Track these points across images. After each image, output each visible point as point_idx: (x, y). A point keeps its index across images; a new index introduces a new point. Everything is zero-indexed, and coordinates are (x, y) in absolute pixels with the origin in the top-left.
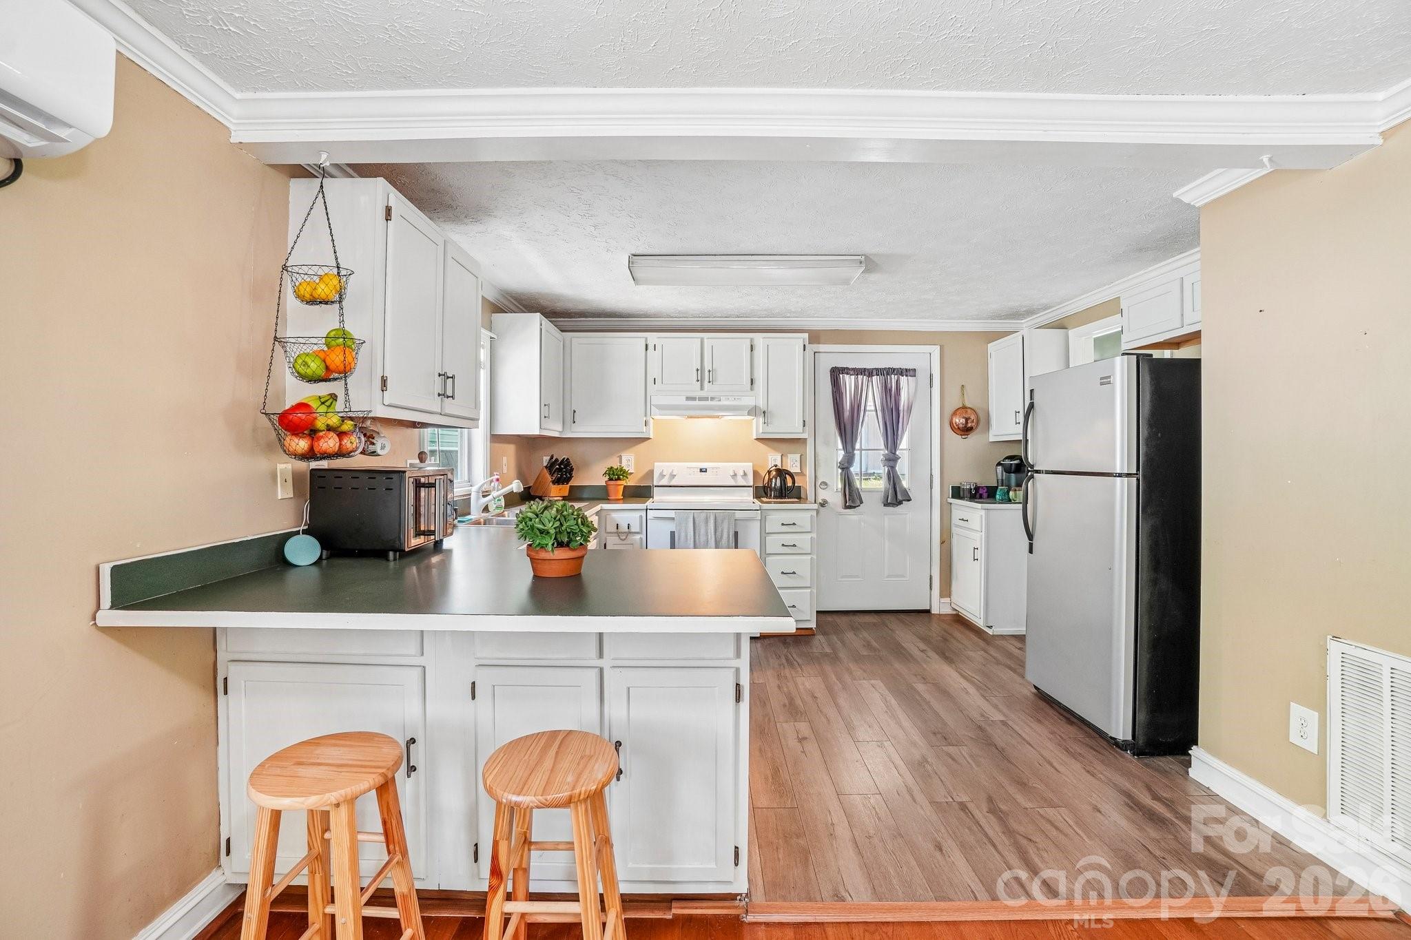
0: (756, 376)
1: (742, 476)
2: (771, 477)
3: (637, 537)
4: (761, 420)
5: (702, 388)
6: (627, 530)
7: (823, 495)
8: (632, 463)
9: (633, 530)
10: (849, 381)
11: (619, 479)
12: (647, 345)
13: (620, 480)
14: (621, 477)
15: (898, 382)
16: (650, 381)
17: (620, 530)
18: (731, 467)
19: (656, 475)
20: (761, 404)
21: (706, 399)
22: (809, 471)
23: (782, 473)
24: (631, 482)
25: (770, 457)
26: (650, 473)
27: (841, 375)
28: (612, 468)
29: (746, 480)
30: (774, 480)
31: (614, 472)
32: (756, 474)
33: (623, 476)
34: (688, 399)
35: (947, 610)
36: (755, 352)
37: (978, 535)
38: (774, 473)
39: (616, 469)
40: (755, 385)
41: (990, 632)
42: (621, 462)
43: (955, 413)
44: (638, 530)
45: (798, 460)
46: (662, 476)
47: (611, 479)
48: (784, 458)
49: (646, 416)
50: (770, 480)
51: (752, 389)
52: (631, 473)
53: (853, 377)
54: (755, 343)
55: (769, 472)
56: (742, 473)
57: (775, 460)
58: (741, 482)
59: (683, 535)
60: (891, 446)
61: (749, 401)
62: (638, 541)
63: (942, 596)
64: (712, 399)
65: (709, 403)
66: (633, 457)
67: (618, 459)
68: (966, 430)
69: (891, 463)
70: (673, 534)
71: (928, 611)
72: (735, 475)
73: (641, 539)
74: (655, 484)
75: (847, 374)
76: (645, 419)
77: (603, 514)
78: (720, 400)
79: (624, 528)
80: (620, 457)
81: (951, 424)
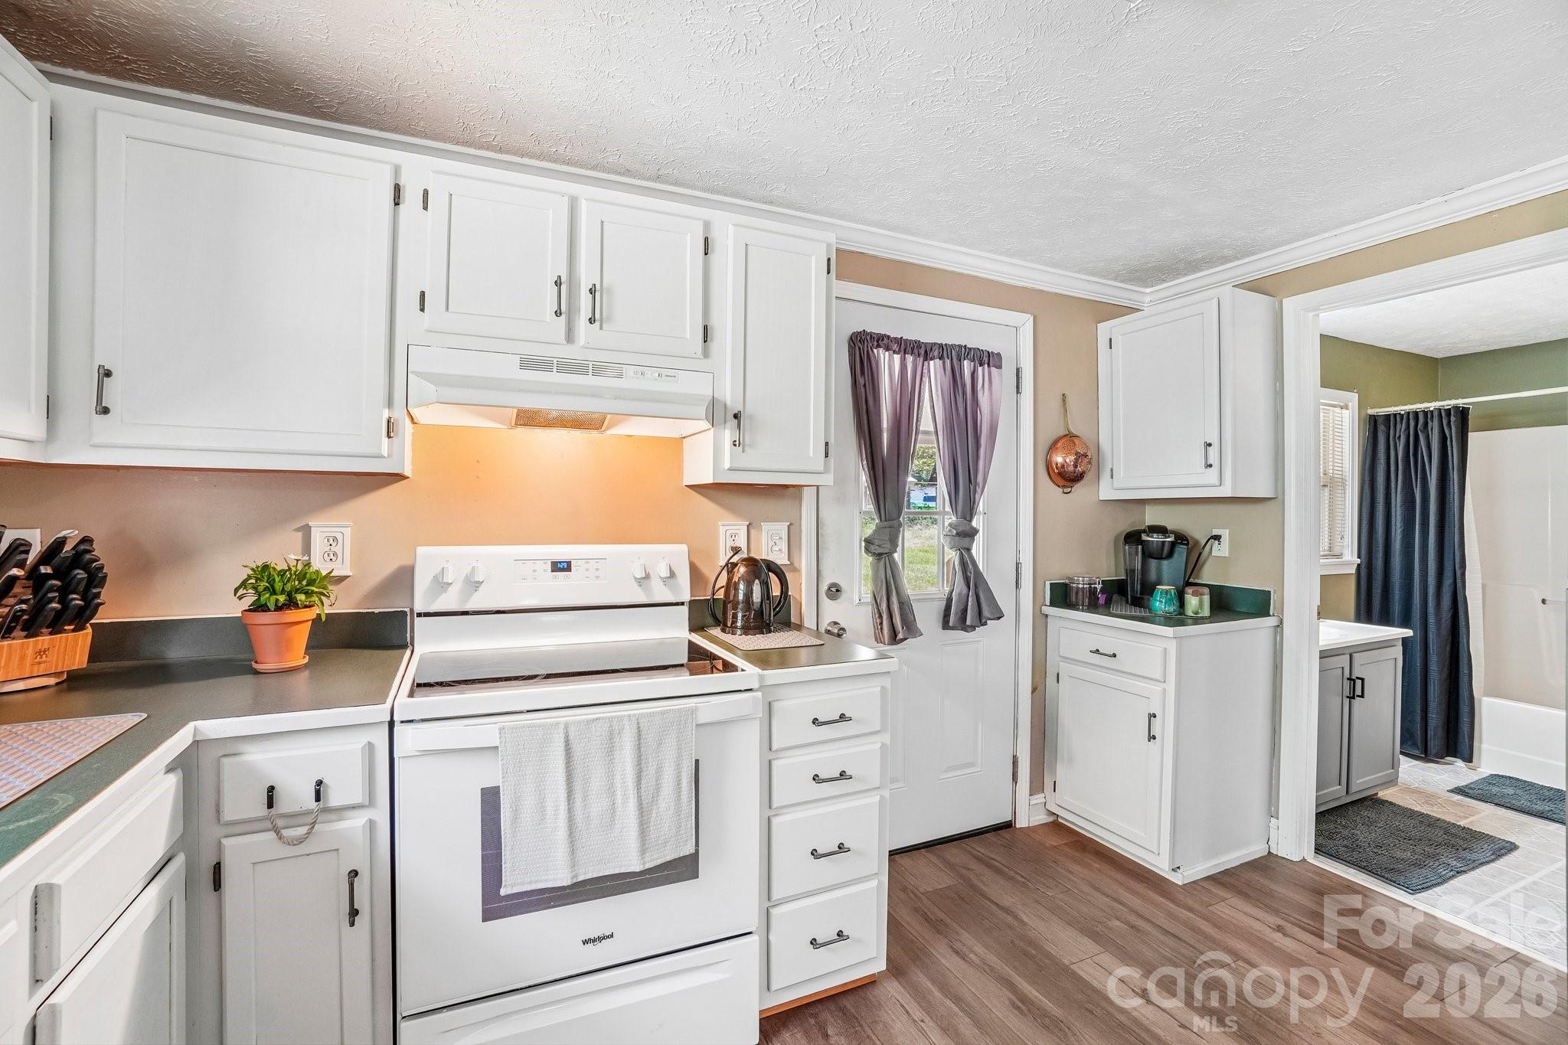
0: (715, 322)
1: (664, 580)
2: (736, 579)
3: (356, 822)
4: (728, 435)
5: (570, 336)
6: (313, 805)
7: (832, 611)
8: (346, 549)
9: (334, 799)
10: (888, 364)
11: (291, 604)
12: (397, 189)
13: (296, 606)
14: (301, 597)
15: (973, 374)
16: (407, 302)
17: (283, 805)
18: (634, 557)
19: (422, 583)
20: (729, 395)
21: (579, 368)
22: (805, 562)
23: (759, 569)
24: (340, 603)
25: (722, 530)
26: (404, 578)
27: (875, 351)
28: (266, 567)
29: (674, 589)
30: (742, 586)
31: (272, 582)
32: (695, 573)
33: (308, 594)
34: (527, 364)
35: (1041, 818)
36: (714, 257)
37: (1157, 688)
38: (742, 570)
39: (282, 573)
40: (714, 345)
41: (1178, 879)
42: (307, 549)
43: (1053, 447)
44: (358, 798)
45: (785, 536)
46: (440, 585)
47: (259, 607)
48: (753, 532)
49: (390, 404)
50: (731, 586)
51: (706, 354)
52: (341, 579)
53: (897, 358)
54: (716, 235)
55: (731, 567)
56: (665, 573)
57: (733, 536)
58: (663, 594)
59: (529, 802)
60: (963, 507)
61: (699, 386)
62: (361, 839)
63: (1032, 792)
64: (598, 371)
65: (589, 380)
66: (348, 531)
67: (300, 534)
68: (1068, 479)
69: (965, 542)
70: (491, 799)
71: (1008, 825)
72: (647, 577)
73: (372, 824)
74: (418, 608)
75: (887, 349)
76: (386, 414)
77: (207, 757)
78: (620, 376)
79: (297, 794)
80: (306, 530)
81: (1048, 466)
